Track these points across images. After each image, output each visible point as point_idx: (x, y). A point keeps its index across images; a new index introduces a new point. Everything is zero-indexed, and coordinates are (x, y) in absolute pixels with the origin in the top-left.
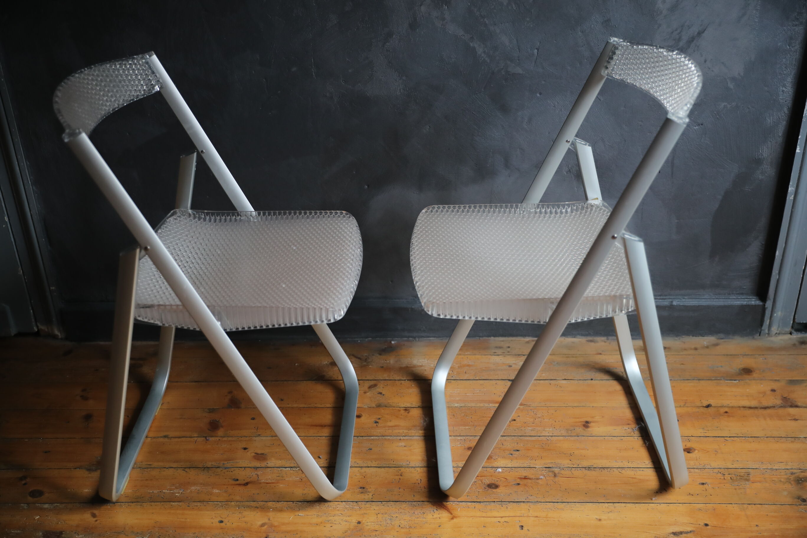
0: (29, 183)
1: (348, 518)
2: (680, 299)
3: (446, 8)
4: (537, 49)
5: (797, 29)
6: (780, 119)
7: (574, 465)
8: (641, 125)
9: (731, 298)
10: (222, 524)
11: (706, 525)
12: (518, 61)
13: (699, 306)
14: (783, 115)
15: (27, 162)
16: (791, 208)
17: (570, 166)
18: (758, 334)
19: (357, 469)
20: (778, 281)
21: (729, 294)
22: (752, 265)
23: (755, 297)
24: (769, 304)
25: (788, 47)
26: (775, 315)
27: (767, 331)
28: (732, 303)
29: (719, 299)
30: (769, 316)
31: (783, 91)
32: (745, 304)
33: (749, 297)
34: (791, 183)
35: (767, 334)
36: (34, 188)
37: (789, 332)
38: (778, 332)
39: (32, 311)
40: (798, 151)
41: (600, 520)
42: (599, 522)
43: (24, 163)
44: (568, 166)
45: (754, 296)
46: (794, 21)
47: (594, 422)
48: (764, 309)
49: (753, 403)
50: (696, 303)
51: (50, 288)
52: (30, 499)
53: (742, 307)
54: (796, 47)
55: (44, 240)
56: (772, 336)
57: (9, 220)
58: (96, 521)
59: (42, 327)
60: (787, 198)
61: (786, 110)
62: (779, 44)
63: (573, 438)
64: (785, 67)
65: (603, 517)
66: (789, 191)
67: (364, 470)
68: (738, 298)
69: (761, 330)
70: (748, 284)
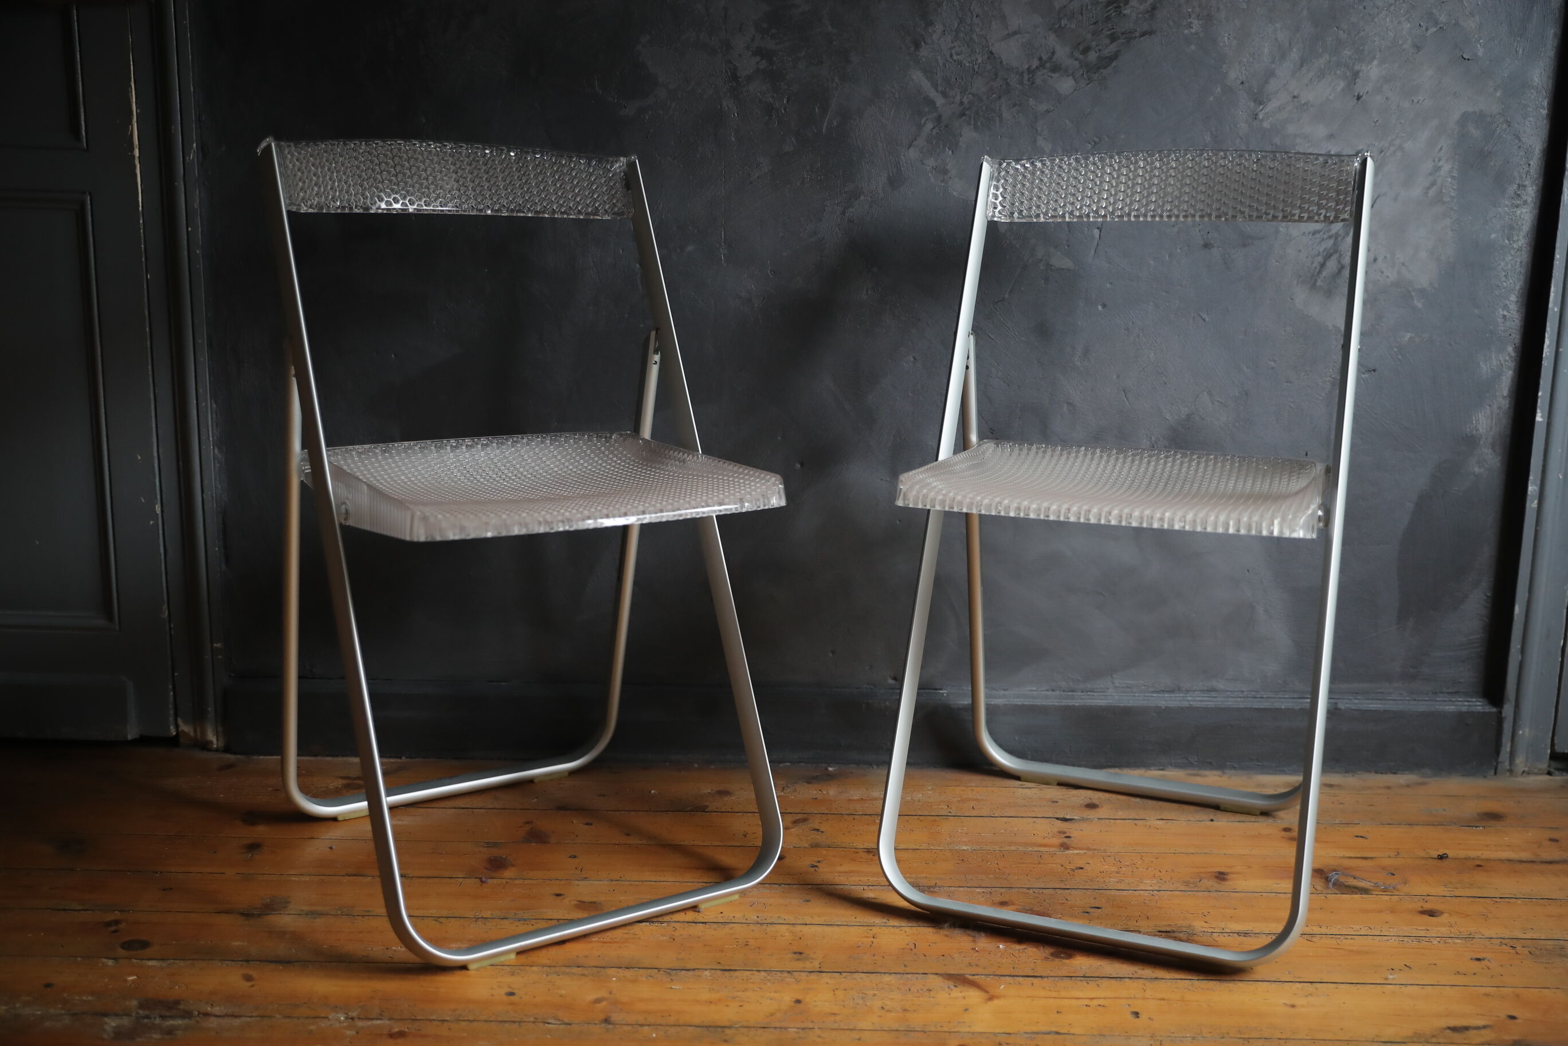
0: (209, 439)
1: (773, 995)
2: (1349, 699)
3: (950, 153)
4: (1098, 228)
5: (1519, 212)
6: (1502, 366)
7: (1214, 928)
8: (1273, 368)
9: (1438, 699)
10: (512, 998)
11: (1513, 1018)
12: (1066, 247)
13: (1385, 711)
14: (1507, 358)
15: (212, 401)
16: (1534, 526)
17: (1153, 439)
18: (1493, 772)
19: (787, 927)
20: (1521, 665)
21: (1435, 693)
22: (1471, 638)
23: (1481, 700)
24: (1508, 710)
25: (1507, 241)
26: (1521, 732)
27: (1507, 764)
28: (1442, 707)
29: (1418, 700)
30: (1510, 734)
31: (1504, 316)
32: (1466, 710)
33: (1470, 700)
34: (1531, 478)
35: (1508, 771)
36: (216, 451)
37: (1546, 772)
38: (1526, 769)
39: (172, 693)
40: (1539, 418)
41: (1293, 1006)
42: (1292, 1010)
43: (207, 403)
44: (1151, 438)
45: (1480, 698)
46: (1513, 198)
47: (1234, 873)
48: (1500, 721)
49: (1524, 856)
50: (1380, 706)
51: (212, 646)
52: (121, 952)
53: (1461, 716)
54: (1520, 243)
55: (217, 549)
56: (1516, 776)
57: (162, 511)
58: (252, 986)
59: (186, 728)
60: (1528, 505)
61: (1510, 349)
62: (1493, 236)
63: (1201, 894)
64: (1505, 276)
65: (1298, 1001)
66: (1529, 493)
67: (798, 928)
68: (1452, 701)
69: (1497, 763)
70: (1467, 673)
